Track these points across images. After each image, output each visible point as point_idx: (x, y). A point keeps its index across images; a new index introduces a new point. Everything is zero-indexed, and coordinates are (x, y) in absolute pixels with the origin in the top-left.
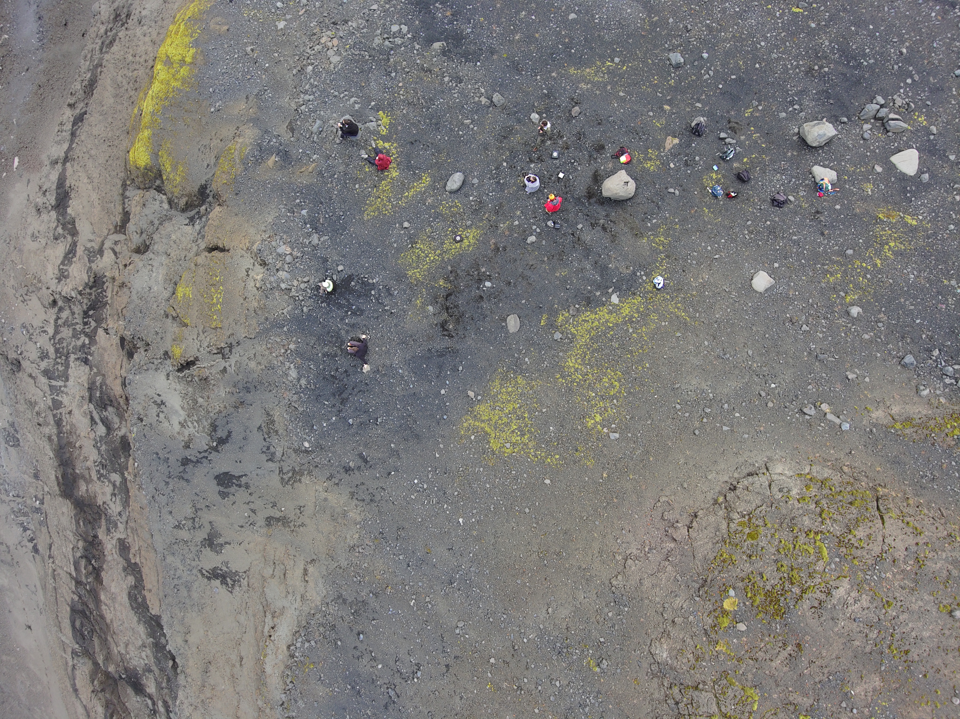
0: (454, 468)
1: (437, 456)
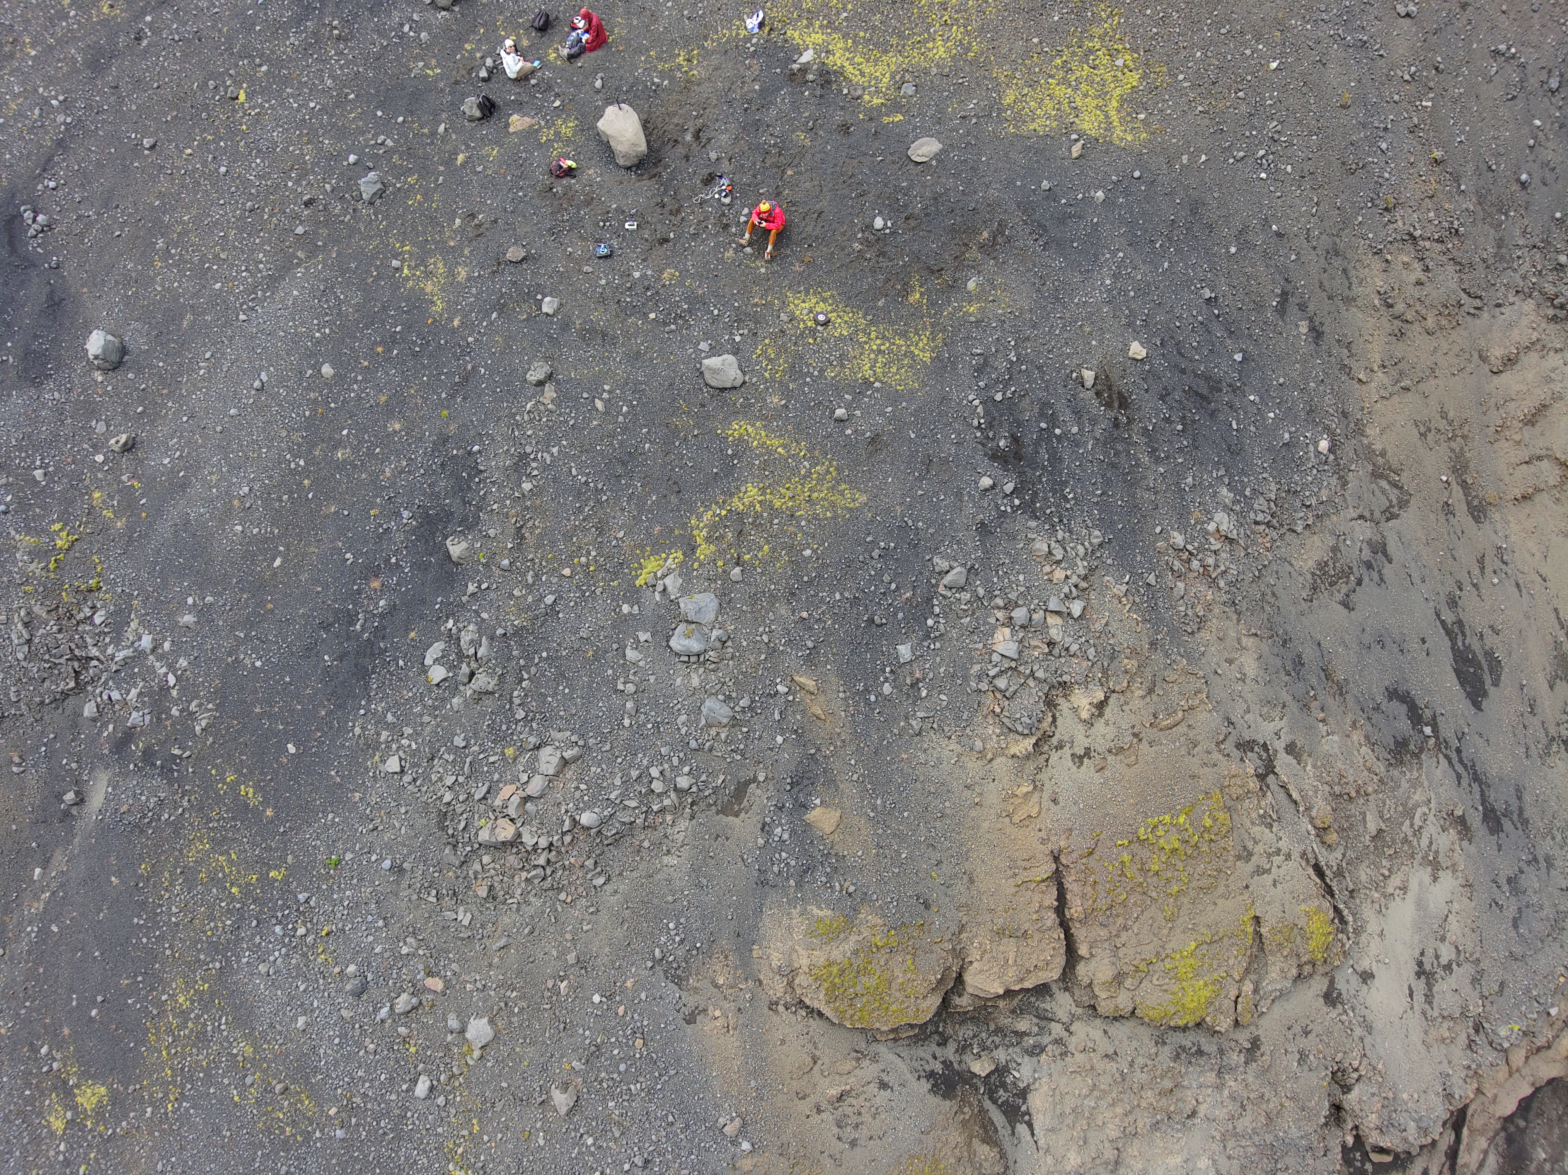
0: (1206, 121)
1: (1204, 157)
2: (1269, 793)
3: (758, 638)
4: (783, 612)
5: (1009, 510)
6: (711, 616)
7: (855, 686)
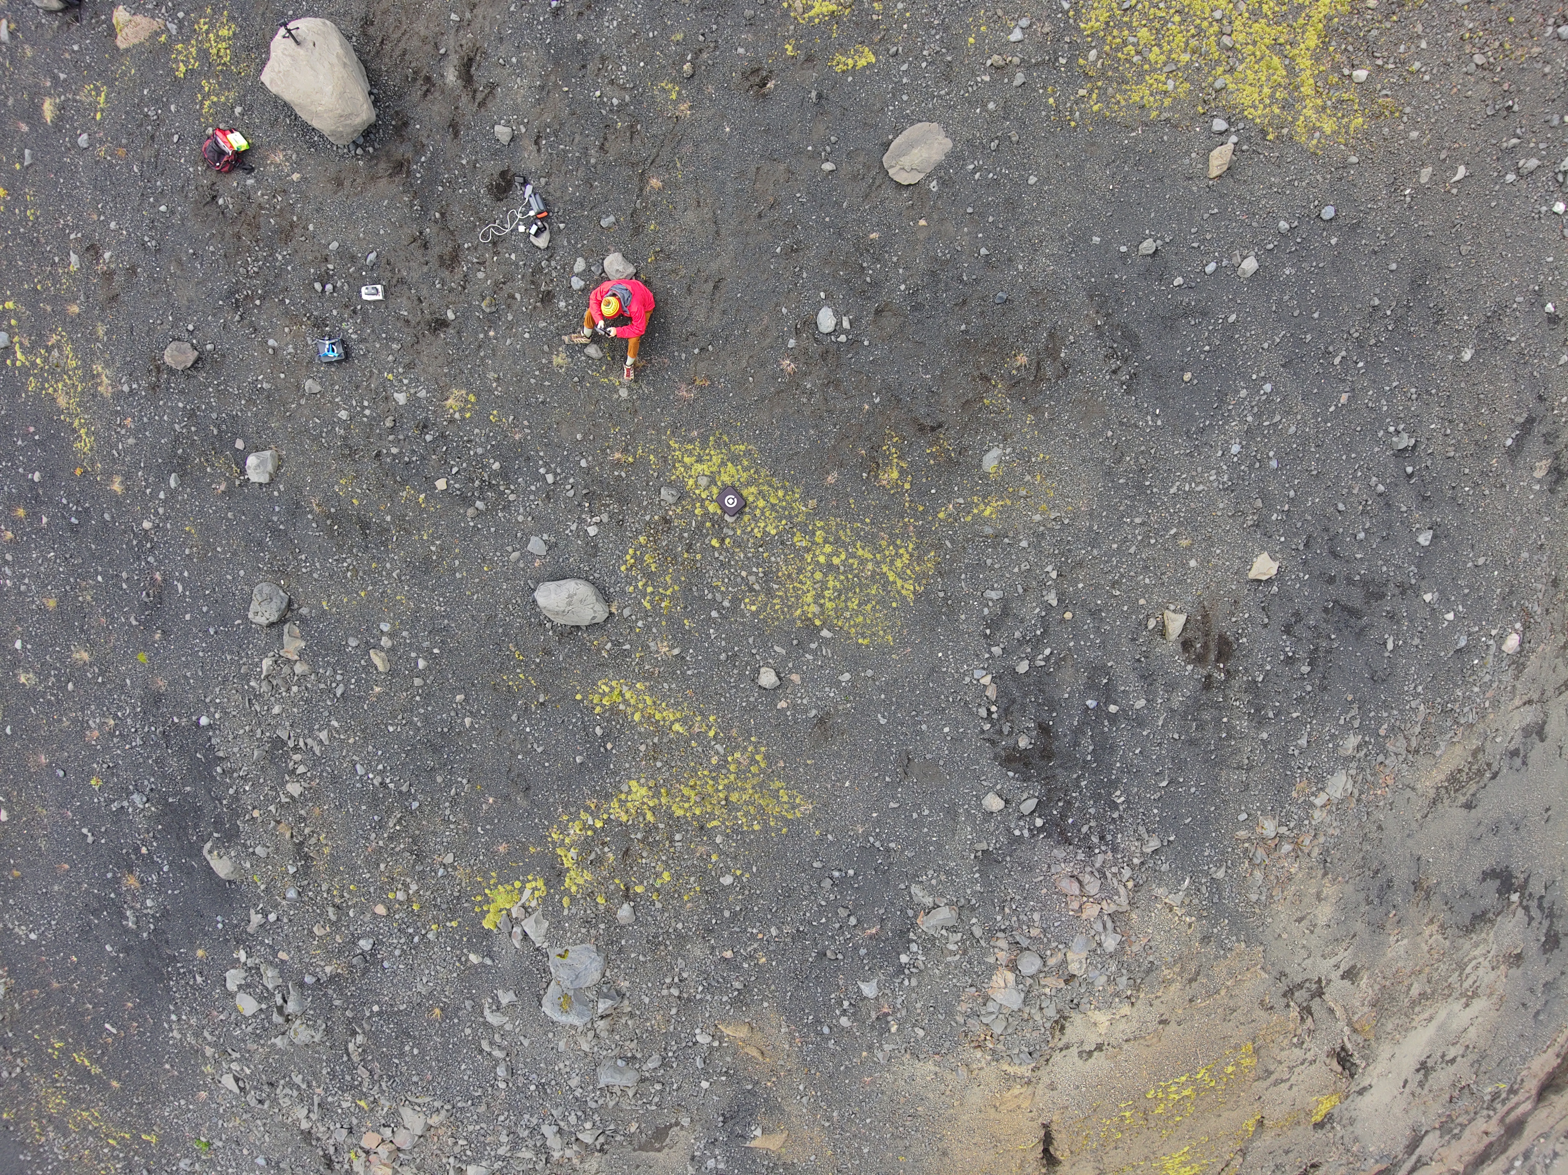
0: (1485, 89)
1: (1462, 171)
2: (1310, 1019)
3: (665, 992)
4: (698, 953)
5: (1026, 833)
6: (597, 976)
7: (801, 1019)
